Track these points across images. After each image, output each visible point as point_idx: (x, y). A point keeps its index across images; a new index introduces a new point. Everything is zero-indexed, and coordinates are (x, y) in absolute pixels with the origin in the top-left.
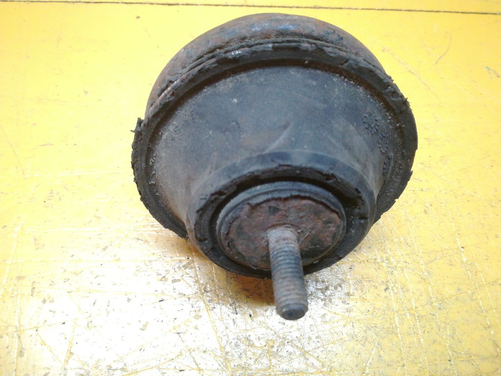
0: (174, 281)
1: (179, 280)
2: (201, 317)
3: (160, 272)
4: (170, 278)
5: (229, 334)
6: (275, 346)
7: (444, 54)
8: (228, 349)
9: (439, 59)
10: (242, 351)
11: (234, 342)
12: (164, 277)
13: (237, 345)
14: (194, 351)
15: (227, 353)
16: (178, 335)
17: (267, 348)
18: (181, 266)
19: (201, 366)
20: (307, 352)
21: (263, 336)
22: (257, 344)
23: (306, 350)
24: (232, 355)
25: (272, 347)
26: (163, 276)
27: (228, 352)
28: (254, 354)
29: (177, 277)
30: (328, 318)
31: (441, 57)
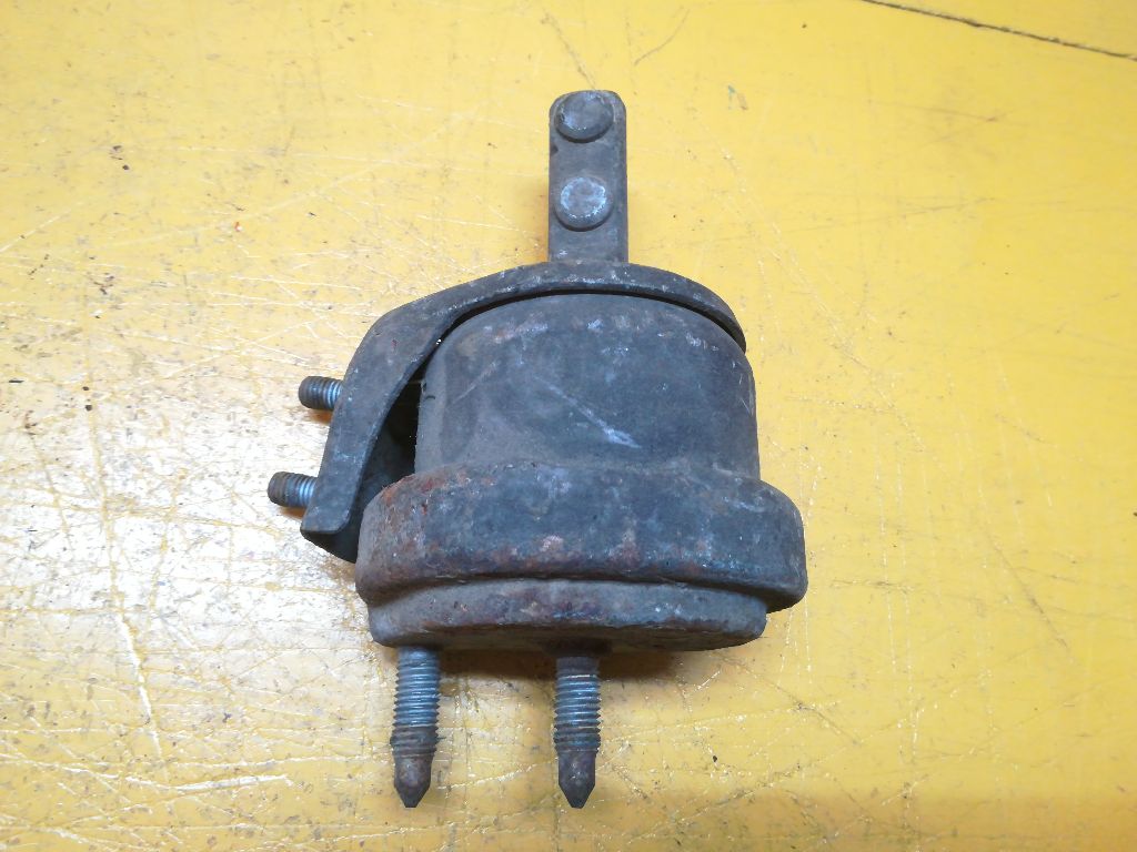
0: (42, 355)
1: (50, 355)
2: (74, 416)
3: (20, 337)
4: (35, 347)
5: (117, 449)
6: (188, 478)
7: (657, 49)
8: (108, 469)
9: (644, 56)
10: (130, 476)
11: (121, 461)
12: (26, 346)
13: (124, 466)
14: (51, 463)
15: (105, 475)
16: (28, 437)
17: (173, 478)
18: (58, 334)
19: (57, 487)
20: (237, 495)
21: (169, 460)
22: (158, 469)
23: (236, 491)
24: (113, 479)
25: (182, 478)
26: (25, 343)
27: (107, 475)
28: (149, 483)
29: (48, 348)
30: (286, 452)
31: (649, 53)
